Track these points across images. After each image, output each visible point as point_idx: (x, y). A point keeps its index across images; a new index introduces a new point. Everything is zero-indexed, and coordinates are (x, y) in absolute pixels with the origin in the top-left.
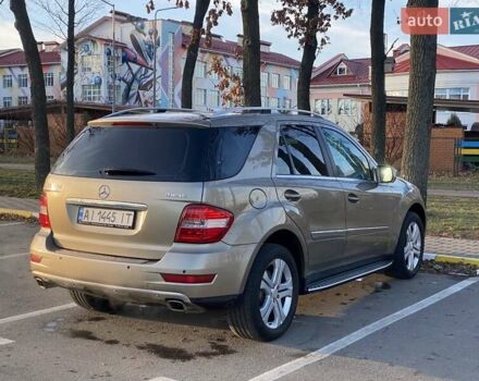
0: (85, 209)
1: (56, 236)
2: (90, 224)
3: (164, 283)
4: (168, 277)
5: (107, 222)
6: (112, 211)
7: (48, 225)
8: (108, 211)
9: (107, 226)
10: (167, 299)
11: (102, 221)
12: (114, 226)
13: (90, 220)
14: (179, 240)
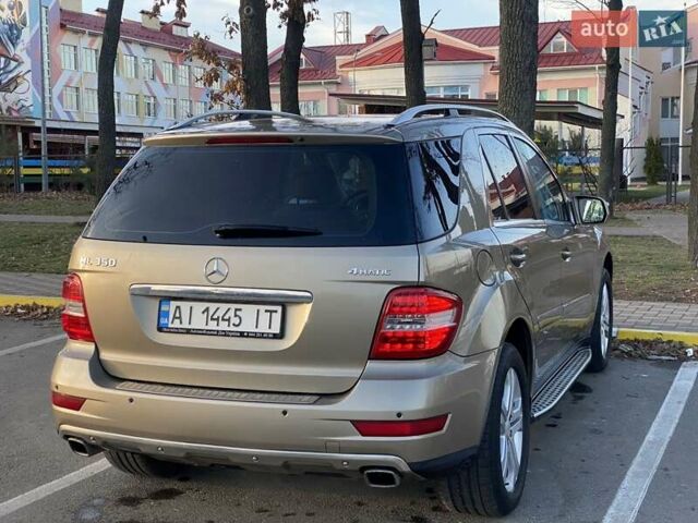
0: (174, 304)
1: (105, 355)
2: (188, 331)
3: (361, 438)
4: (365, 427)
5: (224, 326)
6: (233, 306)
7: (89, 338)
8: (224, 307)
9: (226, 334)
10: (363, 469)
11: (213, 326)
12: (242, 334)
13: (186, 325)
14: (376, 355)
